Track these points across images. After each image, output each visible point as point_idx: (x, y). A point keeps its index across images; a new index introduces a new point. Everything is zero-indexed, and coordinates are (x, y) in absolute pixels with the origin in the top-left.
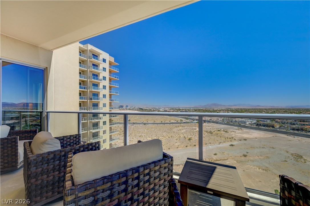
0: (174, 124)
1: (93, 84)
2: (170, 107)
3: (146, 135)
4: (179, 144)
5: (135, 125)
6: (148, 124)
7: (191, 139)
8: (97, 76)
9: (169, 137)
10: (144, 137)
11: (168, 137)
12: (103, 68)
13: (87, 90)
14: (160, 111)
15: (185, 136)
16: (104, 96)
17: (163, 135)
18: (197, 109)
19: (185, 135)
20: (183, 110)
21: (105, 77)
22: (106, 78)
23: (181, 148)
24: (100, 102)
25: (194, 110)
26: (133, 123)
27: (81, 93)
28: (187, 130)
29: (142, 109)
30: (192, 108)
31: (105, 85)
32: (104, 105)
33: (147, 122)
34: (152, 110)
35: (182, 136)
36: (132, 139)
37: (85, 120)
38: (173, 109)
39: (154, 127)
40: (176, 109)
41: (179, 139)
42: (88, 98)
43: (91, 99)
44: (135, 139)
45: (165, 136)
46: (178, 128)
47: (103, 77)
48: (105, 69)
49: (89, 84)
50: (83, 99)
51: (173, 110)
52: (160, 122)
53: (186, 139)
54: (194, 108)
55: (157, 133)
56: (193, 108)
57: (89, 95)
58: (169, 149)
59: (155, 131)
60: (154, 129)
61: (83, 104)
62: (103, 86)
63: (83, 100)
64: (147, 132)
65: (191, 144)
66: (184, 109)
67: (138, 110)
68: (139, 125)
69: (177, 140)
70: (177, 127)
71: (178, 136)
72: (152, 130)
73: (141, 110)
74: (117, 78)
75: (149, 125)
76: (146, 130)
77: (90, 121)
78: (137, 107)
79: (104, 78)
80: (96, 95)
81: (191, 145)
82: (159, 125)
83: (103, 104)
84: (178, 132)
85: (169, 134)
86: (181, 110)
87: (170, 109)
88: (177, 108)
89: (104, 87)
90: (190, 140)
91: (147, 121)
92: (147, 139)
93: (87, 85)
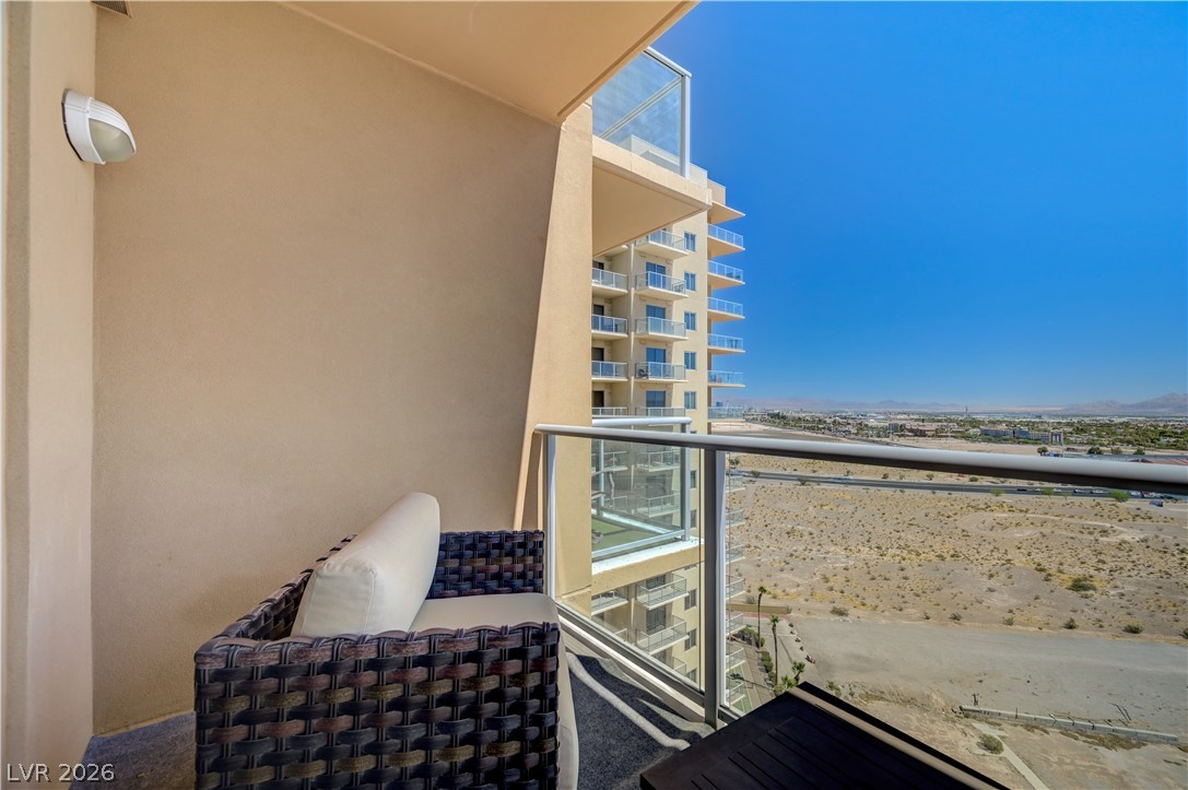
0: (955, 494)
1: (648, 306)
2: (919, 410)
3: (816, 533)
4: (1013, 602)
5: (759, 482)
6: (819, 483)
7: (1094, 589)
8: (662, 269)
9: (941, 557)
10: (806, 537)
11: (932, 556)
12: (687, 235)
13: (626, 336)
14: (866, 425)
15: (1045, 564)
16: (690, 360)
17: (902, 543)
18: (1087, 420)
19: (1038, 557)
20: (993, 423)
21: (693, 276)
22: (697, 277)
23: (1032, 629)
24: (671, 384)
25: (1068, 424)
26: (752, 472)
27: (602, 350)
28: (1046, 530)
29: (784, 417)
30: (1050, 416)
31: (693, 312)
32: (690, 400)
33: (812, 475)
34: (828, 420)
35: (1019, 560)
36: (754, 542)
37: (618, 464)
38: (934, 421)
39: (848, 497)
40: (951, 421)
41: (1003, 576)
42: (632, 370)
43: (642, 373)
44: (768, 544)
45: (915, 546)
46: (989, 517)
47: (687, 275)
48: (693, 237)
49: (635, 309)
50: (611, 375)
51: (934, 426)
52: (880, 478)
53: (1055, 581)
54: (1063, 417)
55: (869, 528)
56: (1057, 416)
57: (635, 354)
58: (956, 618)
59: (859, 515)
60: (850, 509)
61: (611, 394)
62: (686, 314)
63: (614, 379)
64: (821, 519)
65: (1098, 615)
66: (1001, 422)
67: (763, 421)
68: (776, 483)
69: (991, 576)
70: (977, 509)
71: (996, 554)
72: (841, 509)
73: (777, 421)
74: (738, 277)
75: (824, 486)
76: (811, 508)
77: (638, 465)
78: (757, 411)
79: (690, 279)
80: (658, 354)
81: (1099, 625)
82: (872, 489)
83: (686, 394)
84: (992, 534)
85: (938, 539)
86: (982, 422)
87: (916, 420)
88: (958, 414)
89: (690, 321)
90: (1086, 588)
91: (810, 469)
92: (823, 551)
93: (626, 315)
